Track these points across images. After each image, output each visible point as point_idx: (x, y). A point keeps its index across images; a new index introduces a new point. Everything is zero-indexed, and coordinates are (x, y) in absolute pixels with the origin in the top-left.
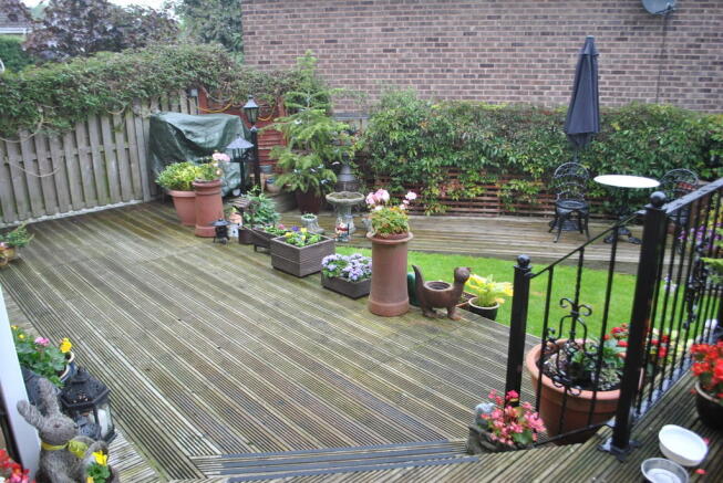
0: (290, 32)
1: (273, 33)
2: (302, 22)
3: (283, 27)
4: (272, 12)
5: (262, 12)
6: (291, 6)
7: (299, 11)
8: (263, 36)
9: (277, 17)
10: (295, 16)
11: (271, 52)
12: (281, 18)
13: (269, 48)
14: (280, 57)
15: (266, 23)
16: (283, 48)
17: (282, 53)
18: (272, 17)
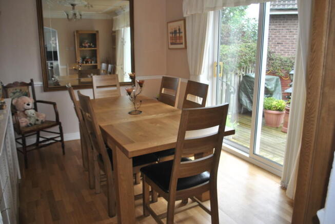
0: (287, 39)
1: (279, 39)
2: (294, 34)
3: (285, 37)
4: (280, 30)
5: (275, 30)
6: (290, 27)
7: (294, 29)
8: (274, 40)
9: (282, 32)
10: (291, 32)
11: (277, 47)
12: (284, 32)
13: (276, 46)
14: (281, 50)
15: (276, 34)
16: (283, 46)
17: (282, 48)
18: (279, 32)
